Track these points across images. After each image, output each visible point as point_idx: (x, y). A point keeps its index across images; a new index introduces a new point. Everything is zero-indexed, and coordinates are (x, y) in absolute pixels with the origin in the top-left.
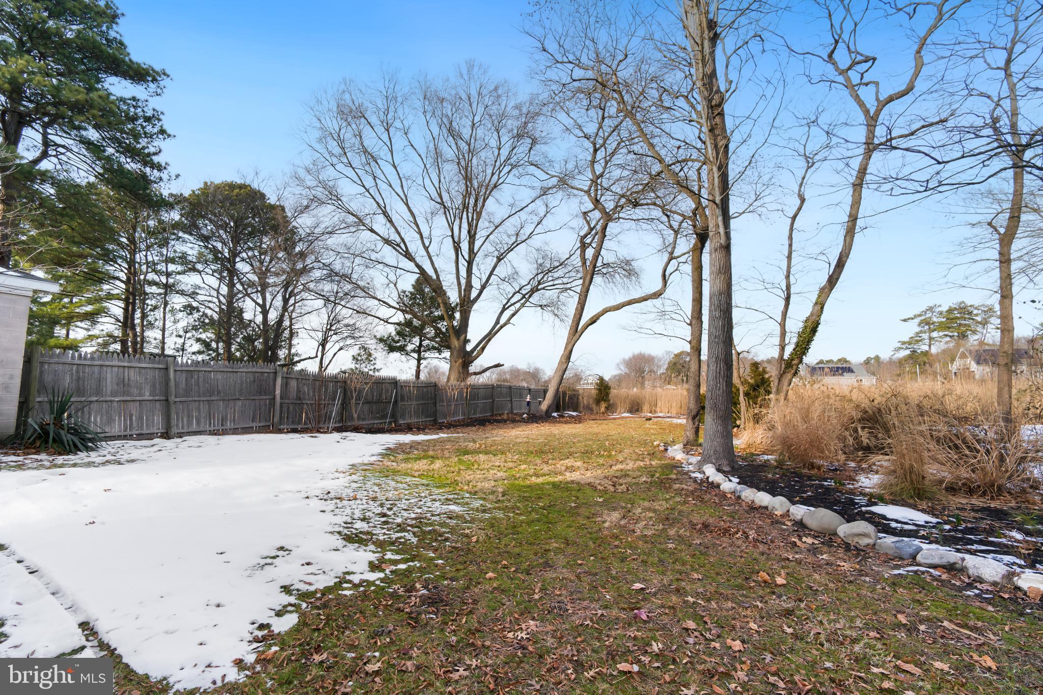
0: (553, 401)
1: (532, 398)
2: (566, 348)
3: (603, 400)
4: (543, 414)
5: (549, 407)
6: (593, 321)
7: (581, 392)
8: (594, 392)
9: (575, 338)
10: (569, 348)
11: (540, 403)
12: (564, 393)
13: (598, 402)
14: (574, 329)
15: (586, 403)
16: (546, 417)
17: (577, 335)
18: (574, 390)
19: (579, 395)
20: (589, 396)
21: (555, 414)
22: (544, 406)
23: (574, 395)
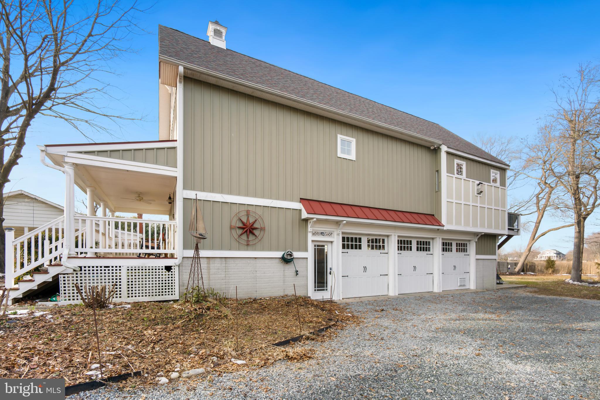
0: (521, 268)
1: (511, 266)
2: (528, 245)
3: (550, 267)
4: (516, 273)
5: (519, 270)
6: (543, 234)
7: (536, 263)
8: (545, 263)
9: (533, 242)
10: (530, 246)
11: (515, 268)
12: (527, 265)
13: (547, 268)
14: (532, 238)
15: (539, 268)
16: (518, 273)
17: (534, 240)
18: (532, 263)
19: (535, 265)
20: (542, 266)
21: (522, 273)
22: (517, 270)
23: (533, 265)
